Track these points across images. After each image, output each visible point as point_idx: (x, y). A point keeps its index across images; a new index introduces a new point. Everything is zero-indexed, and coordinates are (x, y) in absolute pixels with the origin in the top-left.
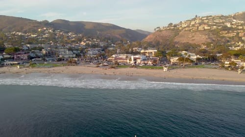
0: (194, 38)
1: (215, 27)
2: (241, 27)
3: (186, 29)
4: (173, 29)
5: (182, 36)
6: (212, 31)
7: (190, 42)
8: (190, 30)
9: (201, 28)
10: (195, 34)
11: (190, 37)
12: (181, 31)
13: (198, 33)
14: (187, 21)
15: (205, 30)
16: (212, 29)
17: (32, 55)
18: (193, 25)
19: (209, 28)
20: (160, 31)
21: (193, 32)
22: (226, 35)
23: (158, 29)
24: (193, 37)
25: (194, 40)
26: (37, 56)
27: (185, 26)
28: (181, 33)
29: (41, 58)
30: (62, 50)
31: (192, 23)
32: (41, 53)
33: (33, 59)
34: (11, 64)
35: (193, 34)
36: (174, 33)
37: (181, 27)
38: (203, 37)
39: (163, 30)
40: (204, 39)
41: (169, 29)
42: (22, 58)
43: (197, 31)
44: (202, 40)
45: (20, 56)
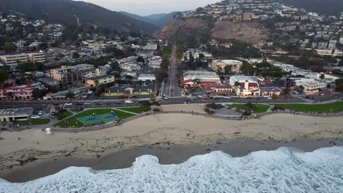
0: (241, 33)
1: (266, 16)
2: (298, 17)
3: (224, 17)
4: (204, 18)
5: (221, 28)
6: (262, 22)
7: (237, 38)
8: (231, 20)
9: (247, 17)
10: (241, 26)
11: (234, 30)
12: (215, 20)
13: (244, 24)
15: (253, 20)
16: (262, 19)
17: (37, 85)
18: (232, 12)
20: (184, 19)
21: (237, 23)
22: (283, 29)
23: (178, 16)
24: (239, 30)
25: (242, 35)
26: (49, 86)
27: (219, 12)
28: (217, 23)
29: (59, 93)
30: (84, 67)
31: (228, 9)
32: (52, 79)
33: (44, 95)
34: (11, 119)
35: (238, 26)
36: (207, 24)
37: (213, 13)
38: (255, 31)
39: (188, 18)
40: (256, 33)
41: (197, 17)
42: (19, 95)
43: (243, 21)
44: (254, 35)
45: (12, 91)
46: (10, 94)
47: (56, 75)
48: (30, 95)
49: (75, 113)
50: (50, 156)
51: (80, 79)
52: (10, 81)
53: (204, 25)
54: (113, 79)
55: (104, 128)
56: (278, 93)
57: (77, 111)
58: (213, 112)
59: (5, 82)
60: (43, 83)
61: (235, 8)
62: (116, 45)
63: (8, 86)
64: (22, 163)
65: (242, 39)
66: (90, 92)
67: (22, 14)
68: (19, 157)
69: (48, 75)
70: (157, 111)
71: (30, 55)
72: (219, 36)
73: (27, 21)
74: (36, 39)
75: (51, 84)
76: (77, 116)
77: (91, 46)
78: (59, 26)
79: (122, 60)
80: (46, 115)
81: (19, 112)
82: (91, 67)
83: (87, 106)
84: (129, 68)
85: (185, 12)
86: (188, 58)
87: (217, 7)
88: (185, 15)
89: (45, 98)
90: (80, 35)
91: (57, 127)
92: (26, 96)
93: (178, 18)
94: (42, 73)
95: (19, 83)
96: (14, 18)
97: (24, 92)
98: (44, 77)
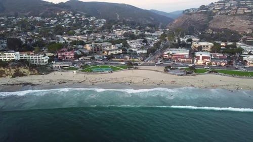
0: (233, 24)
3: (222, 12)
4: (205, 13)
5: (218, 21)
7: (229, 28)
8: (227, 14)
9: (240, 11)
10: (234, 18)
11: (228, 21)
12: (214, 14)
13: (237, 17)
14: (219, 2)
15: (245, 13)
17: (78, 52)
18: (229, 8)
19: (250, 11)
20: (190, 14)
21: (230, 16)
23: (187, 12)
24: (232, 22)
25: (233, 26)
26: (83, 53)
27: (219, 8)
28: (215, 17)
29: (88, 56)
30: (106, 44)
31: (226, 5)
32: (86, 49)
33: (80, 57)
34: (61, 66)
35: (232, 18)
36: (207, 18)
37: (214, 9)
38: (245, 22)
39: (193, 13)
40: (245, 24)
41: (200, 13)
42: (67, 56)
43: (236, 15)
44: (244, 25)
45: (64, 54)
46: (64, 55)
47: (88, 47)
48: (73, 57)
49: (92, 67)
50: (72, 82)
51: (101, 50)
52: (65, 49)
53: (205, 19)
54: (121, 51)
55: (102, 74)
56: (223, 64)
57: (93, 65)
58: (168, 71)
59: (62, 50)
60: (81, 51)
61: (232, 5)
62: (133, 33)
63: (63, 51)
64: (59, 83)
65: (233, 29)
66: (105, 58)
67: (84, 13)
68: (59, 81)
69: (85, 47)
70: (136, 68)
71: (79, 37)
72: (215, 27)
73: (86, 17)
74: (88, 28)
75: (84, 52)
76: (92, 68)
77: (117, 32)
78: (104, 20)
79: (131, 41)
80: (78, 67)
81: (65, 64)
82: (109, 44)
83: (100, 64)
84: (134, 46)
85: (193, 9)
86: (177, 41)
87: (218, 4)
88: (191, 11)
89: (80, 59)
90: (113, 26)
91: (80, 72)
92: (70, 57)
93: (187, 14)
94: (82, 46)
95: (69, 50)
96: (79, 16)
97: (70, 55)
98: (83, 48)
